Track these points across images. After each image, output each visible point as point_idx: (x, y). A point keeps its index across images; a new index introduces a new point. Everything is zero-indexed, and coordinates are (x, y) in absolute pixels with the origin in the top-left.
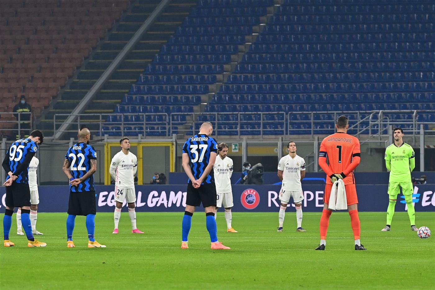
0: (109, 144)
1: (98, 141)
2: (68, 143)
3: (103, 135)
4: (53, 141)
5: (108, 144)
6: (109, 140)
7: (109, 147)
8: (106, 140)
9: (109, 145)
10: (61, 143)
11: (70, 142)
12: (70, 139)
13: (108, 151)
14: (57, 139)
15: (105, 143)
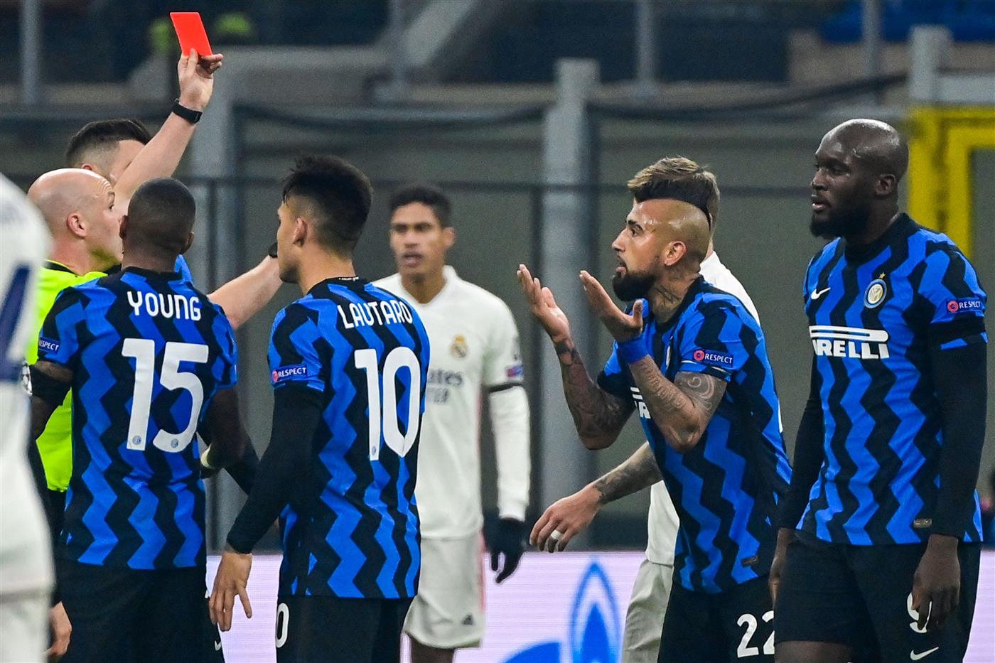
0: (959, 122)
1: (849, 92)
2: (536, 115)
3: (896, 33)
4: (384, 93)
5: (944, 125)
6: (954, 89)
7: (957, 157)
8: (921, 85)
9: (960, 141)
10: (475, 114)
11: (551, 104)
12: (547, 76)
13: (942, 196)
14: (415, 77)
15: (917, 114)
